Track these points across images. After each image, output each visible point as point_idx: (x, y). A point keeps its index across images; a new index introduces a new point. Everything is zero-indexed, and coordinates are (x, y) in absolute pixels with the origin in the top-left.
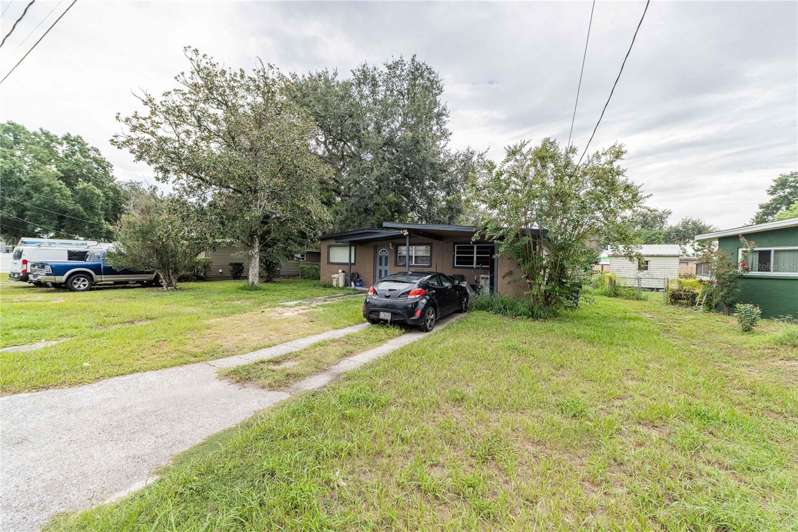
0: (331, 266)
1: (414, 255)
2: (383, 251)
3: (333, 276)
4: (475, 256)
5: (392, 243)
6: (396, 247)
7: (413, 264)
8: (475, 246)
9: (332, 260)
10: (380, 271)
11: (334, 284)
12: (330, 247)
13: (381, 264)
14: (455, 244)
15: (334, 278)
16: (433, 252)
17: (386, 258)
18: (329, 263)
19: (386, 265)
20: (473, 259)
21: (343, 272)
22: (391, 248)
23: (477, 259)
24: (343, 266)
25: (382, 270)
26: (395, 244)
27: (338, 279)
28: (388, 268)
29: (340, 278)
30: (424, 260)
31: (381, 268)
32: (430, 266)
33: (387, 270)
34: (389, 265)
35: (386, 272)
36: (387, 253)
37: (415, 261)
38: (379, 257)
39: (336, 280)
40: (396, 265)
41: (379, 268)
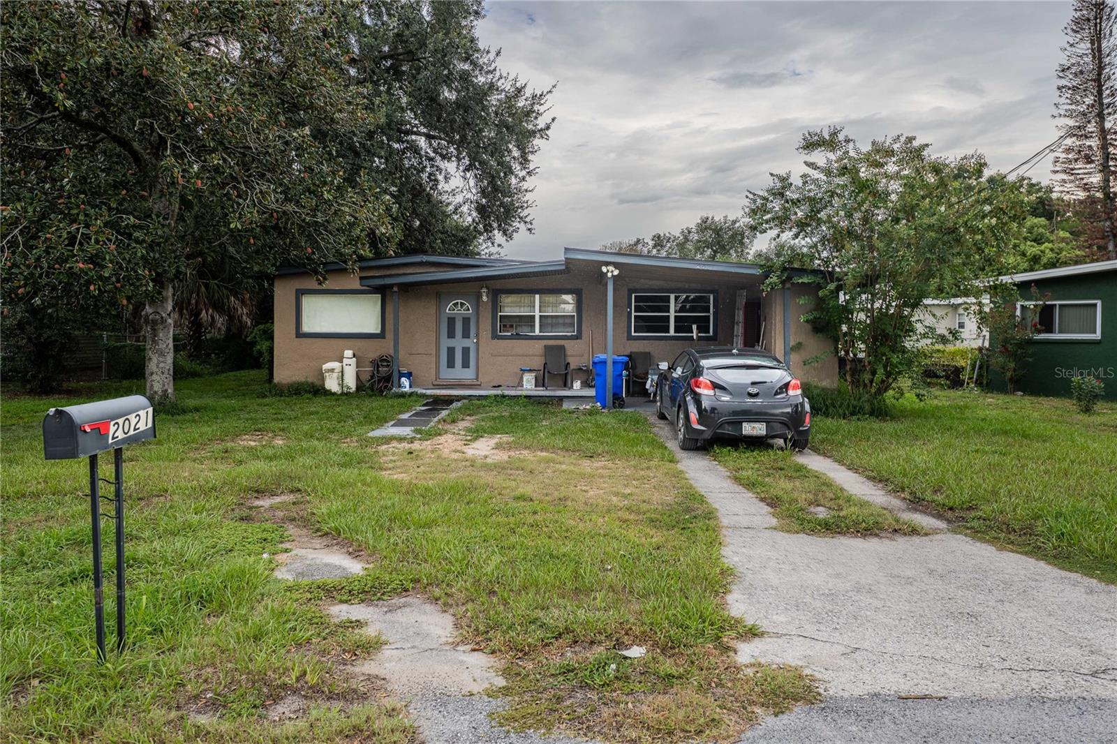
0: (305, 341)
1: (537, 314)
2: (456, 305)
3: (325, 367)
4: (672, 314)
5: (487, 288)
6: (496, 294)
7: (537, 332)
8: (673, 297)
9: (306, 328)
10: (451, 351)
11: (332, 384)
12: (300, 293)
13: (451, 335)
14: (631, 291)
15: (332, 370)
16: (584, 306)
17: (466, 321)
18: (300, 335)
19: (466, 335)
20: (669, 322)
21: (354, 356)
22: (485, 298)
23: (675, 322)
24: (359, 343)
25: (454, 348)
26: (493, 290)
27: (342, 372)
28: (470, 343)
29: (347, 369)
30: (558, 324)
31: (451, 343)
32: (578, 337)
33: (469, 348)
34: (477, 336)
35: (466, 351)
36: (468, 310)
37: (540, 326)
38: (446, 320)
39: (335, 375)
40: (495, 336)
41: (446, 343)
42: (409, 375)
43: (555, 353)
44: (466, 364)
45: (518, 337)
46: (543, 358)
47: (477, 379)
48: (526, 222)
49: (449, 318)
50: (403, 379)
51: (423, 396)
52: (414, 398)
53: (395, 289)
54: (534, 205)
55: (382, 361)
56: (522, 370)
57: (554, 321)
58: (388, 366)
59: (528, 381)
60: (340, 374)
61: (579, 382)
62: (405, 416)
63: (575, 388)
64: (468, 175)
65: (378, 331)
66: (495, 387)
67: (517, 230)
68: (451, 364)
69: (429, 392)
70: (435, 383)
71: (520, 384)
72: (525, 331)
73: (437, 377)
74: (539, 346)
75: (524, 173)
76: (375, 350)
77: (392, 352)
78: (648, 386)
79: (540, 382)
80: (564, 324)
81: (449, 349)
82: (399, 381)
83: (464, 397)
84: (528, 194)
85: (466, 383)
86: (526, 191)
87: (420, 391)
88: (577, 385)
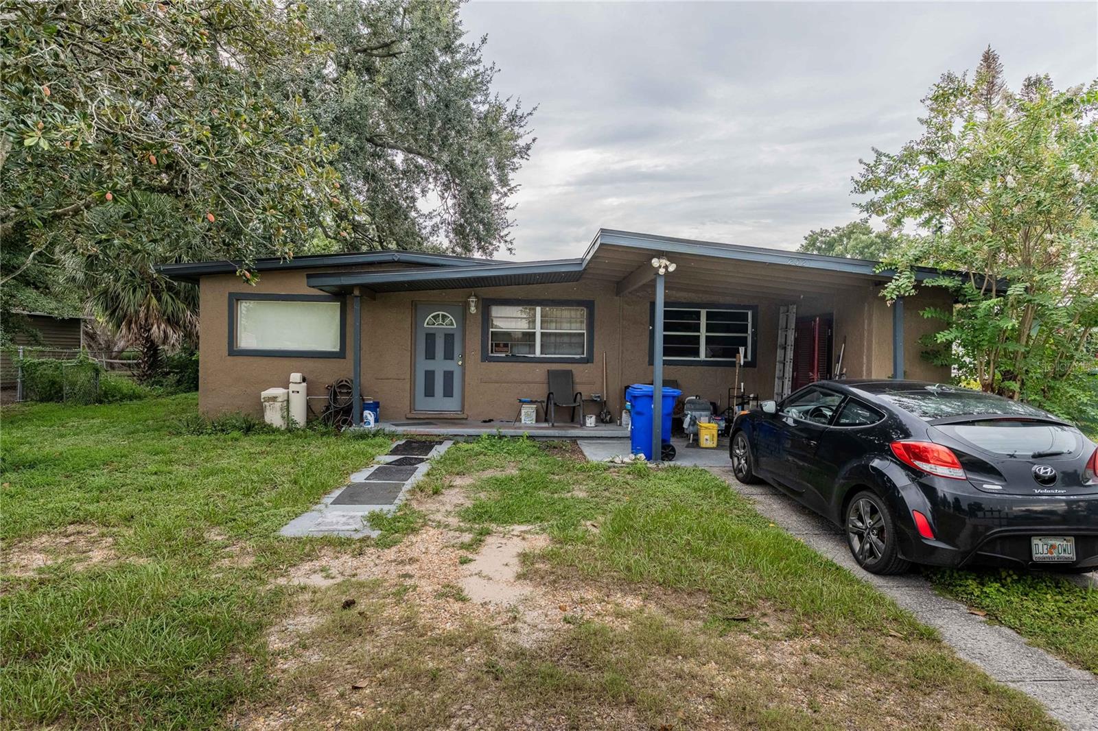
0: (240, 359)
1: (538, 331)
2: (435, 317)
3: (265, 394)
4: (703, 334)
5: (476, 296)
6: (486, 305)
7: (538, 353)
8: (703, 313)
9: (244, 343)
10: (430, 375)
11: (273, 417)
12: (236, 299)
13: (430, 355)
15: (274, 399)
16: (597, 324)
17: (449, 338)
18: (234, 351)
19: (449, 355)
20: (698, 343)
21: (304, 380)
22: (473, 310)
23: (707, 344)
24: (310, 364)
25: (433, 372)
26: (483, 299)
27: (288, 401)
28: (454, 365)
29: (293, 397)
30: (563, 343)
31: (431, 365)
32: (589, 360)
33: (452, 373)
34: (463, 358)
35: (448, 376)
36: (452, 324)
37: (542, 345)
38: (424, 337)
39: (278, 405)
40: (485, 358)
41: (423, 365)
42: (375, 407)
43: (560, 379)
44: (448, 392)
45: (514, 359)
46: (545, 386)
47: (463, 410)
48: (506, 241)
49: (427, 334)
50: (366, 413)
51: (392, 436)
52: (379, 440)
53: (357, 292)
54: (515, 224)
55: (340, 387)
56: (520, 401)
57: (558, 340)
58: (348, 393)
59: (527, 415)
60: (285, 404)
61: (594, 417)
62: (359, 477)
63: (588, 425)
64: (446, 195)
65: (337, 349)
66: (485, 422)
67: (496, 249)
68: (429, 392)
69: (400, 429)
70: (409, 416)
71: (518, 419)
72: (522, 352)
73: (412, 407)
74: (540, 371)
75: (505, 189)
76: (331, 373)
77: (352, 376)
78: (685, 425)
79: (542, 417)
80: (570, 344)
81: (427, 372)
82: (362, 414)
83: (448, 438)
84: (509, 212)
85: (448, 416)
86: (507, 208)
87: (389, 428)
88: (591, 421)
